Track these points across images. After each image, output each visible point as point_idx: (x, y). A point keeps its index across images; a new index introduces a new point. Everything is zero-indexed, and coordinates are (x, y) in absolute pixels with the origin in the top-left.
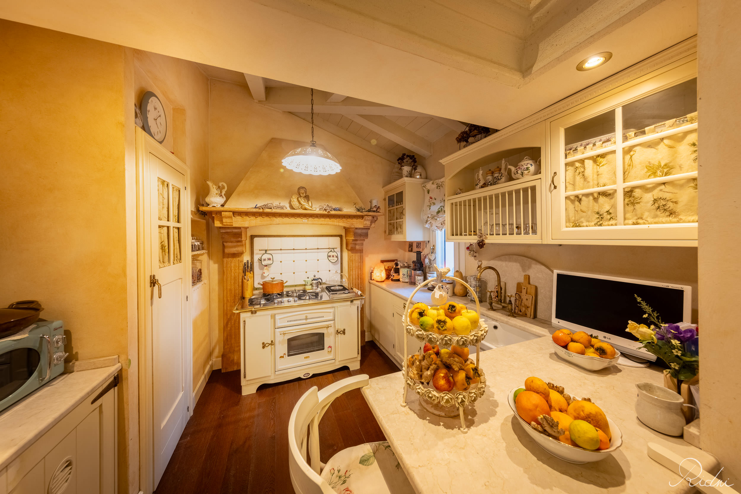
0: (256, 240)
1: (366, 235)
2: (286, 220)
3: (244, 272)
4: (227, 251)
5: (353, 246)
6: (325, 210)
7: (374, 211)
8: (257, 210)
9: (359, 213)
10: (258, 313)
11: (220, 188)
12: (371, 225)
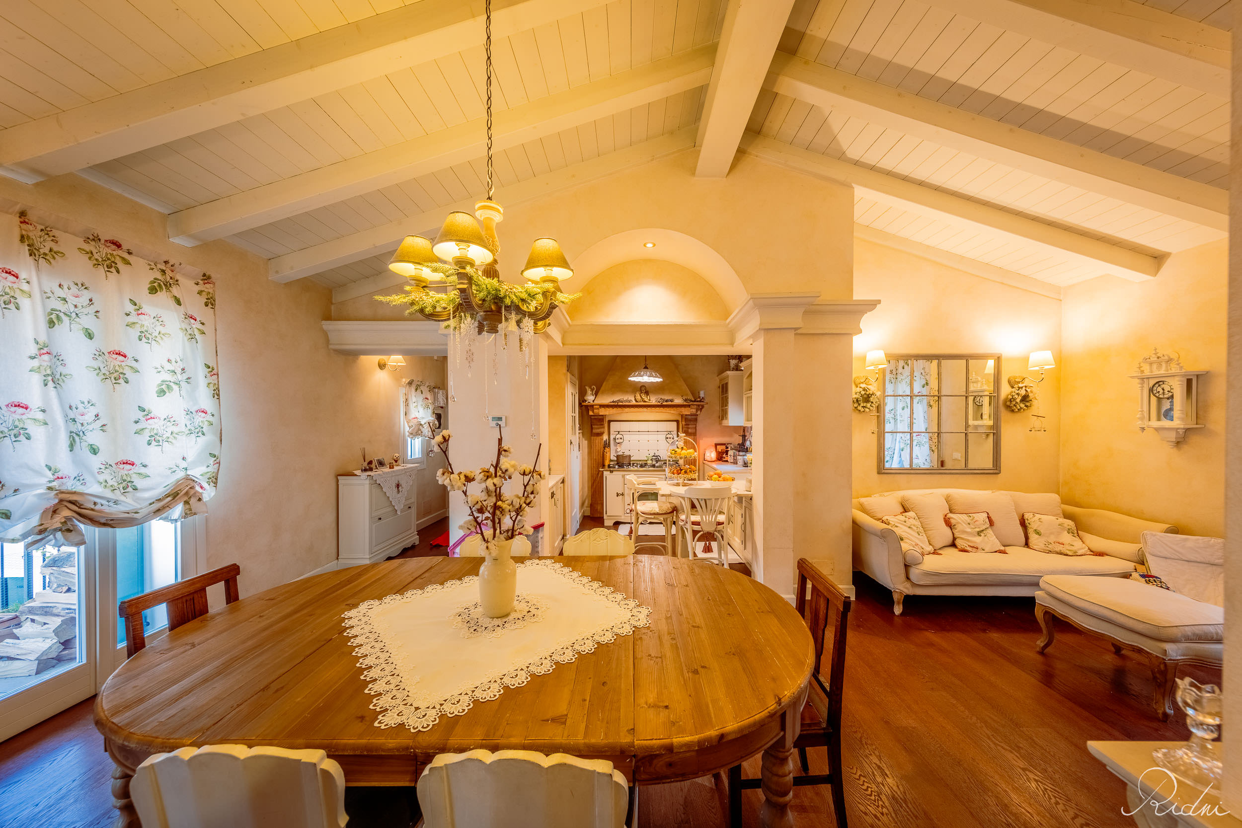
0: (612, 423)
1: (696, 420)
2: (632, 409)
3: (604, 448)
4: (594, 431)
5: (687, 429)
6: (659, 402)
7: (698, 401)
8: (614, 404)
9: (685, 403)
10: (614, 473)
11: (592, 390)
12: (697, 412)
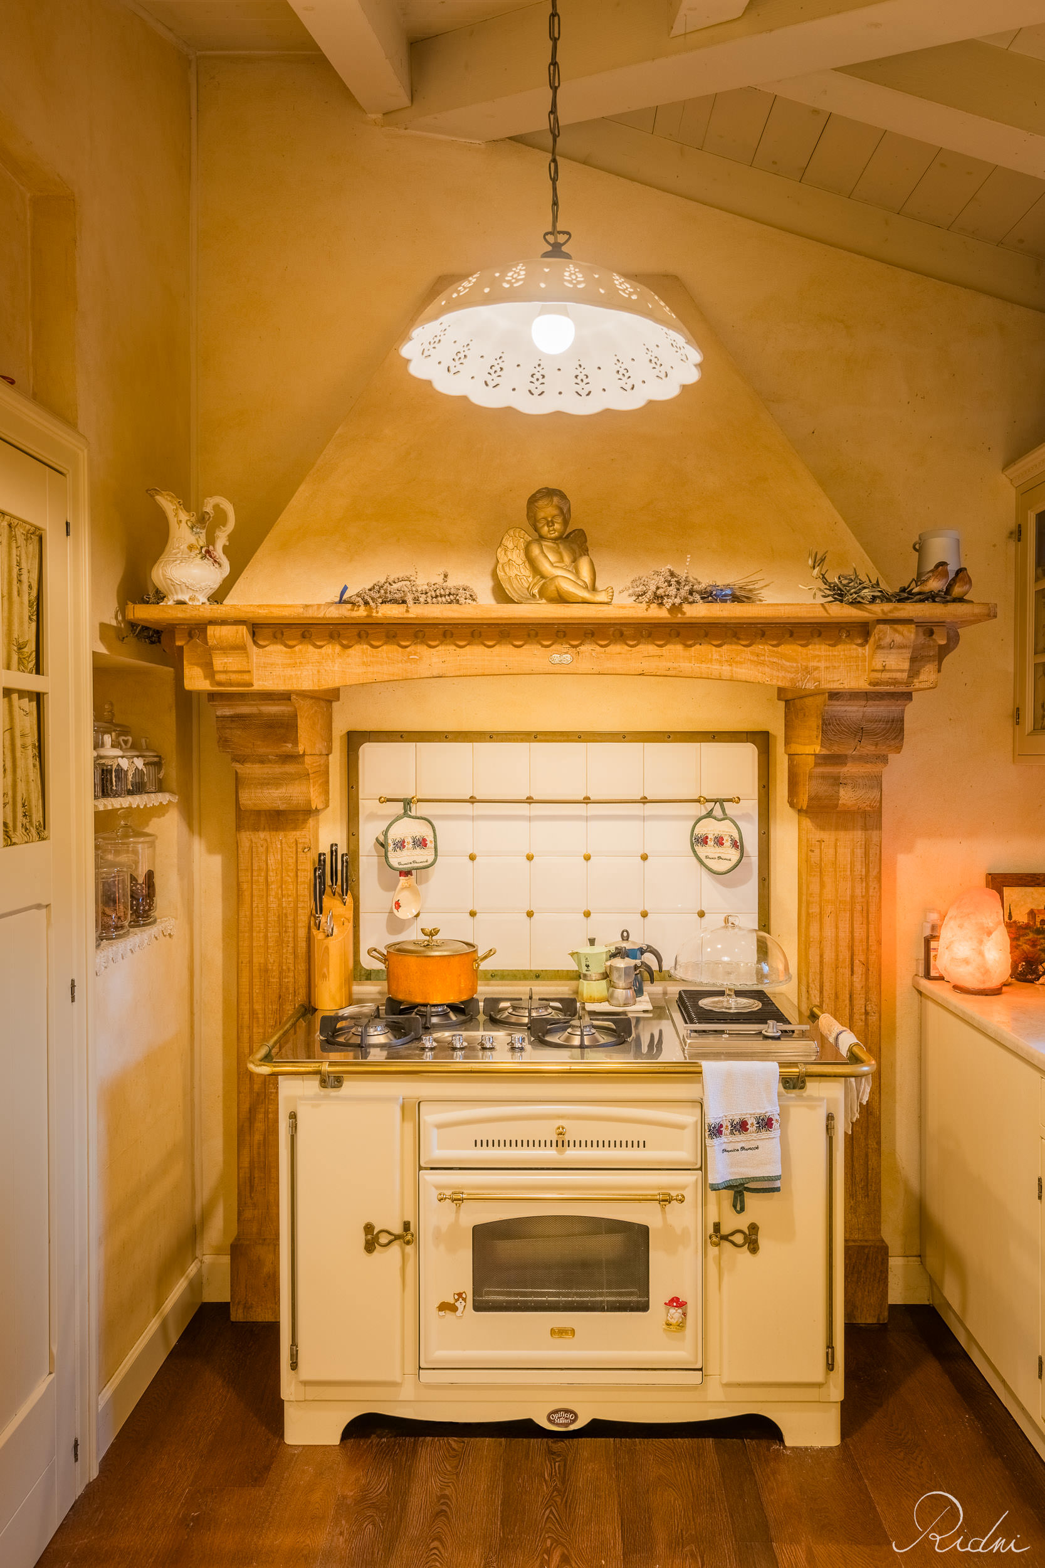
0: (369, 752)
1: (894, 730)
2: (475, 656)
4: (252, 798)
6: (658, 599)
7: (931, 597)
9: (841, 611)
10: (350, 1087)
12: (914, 673)
